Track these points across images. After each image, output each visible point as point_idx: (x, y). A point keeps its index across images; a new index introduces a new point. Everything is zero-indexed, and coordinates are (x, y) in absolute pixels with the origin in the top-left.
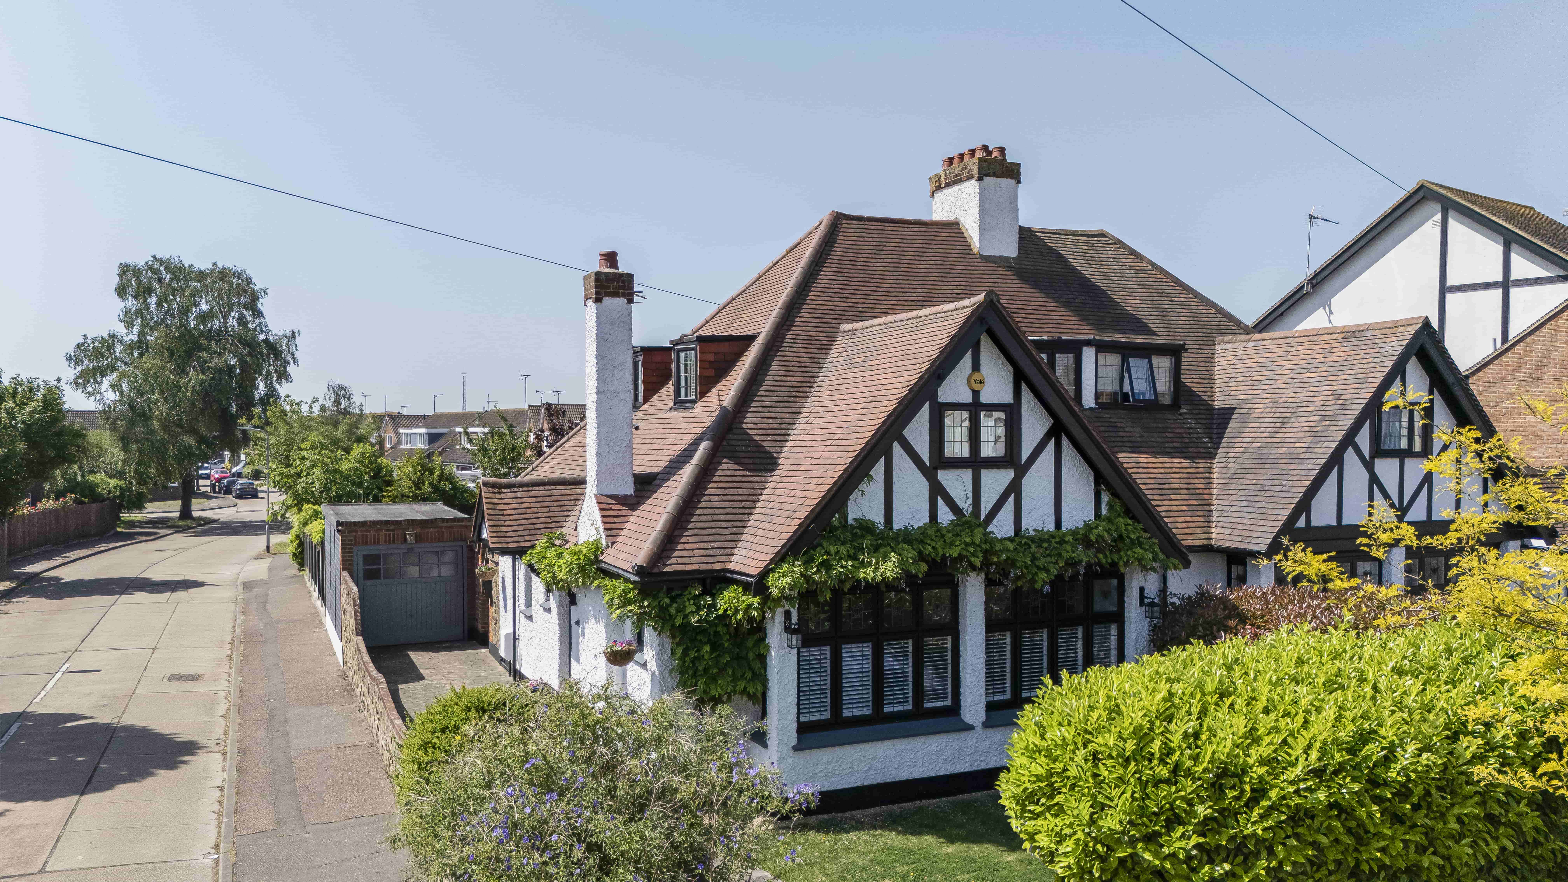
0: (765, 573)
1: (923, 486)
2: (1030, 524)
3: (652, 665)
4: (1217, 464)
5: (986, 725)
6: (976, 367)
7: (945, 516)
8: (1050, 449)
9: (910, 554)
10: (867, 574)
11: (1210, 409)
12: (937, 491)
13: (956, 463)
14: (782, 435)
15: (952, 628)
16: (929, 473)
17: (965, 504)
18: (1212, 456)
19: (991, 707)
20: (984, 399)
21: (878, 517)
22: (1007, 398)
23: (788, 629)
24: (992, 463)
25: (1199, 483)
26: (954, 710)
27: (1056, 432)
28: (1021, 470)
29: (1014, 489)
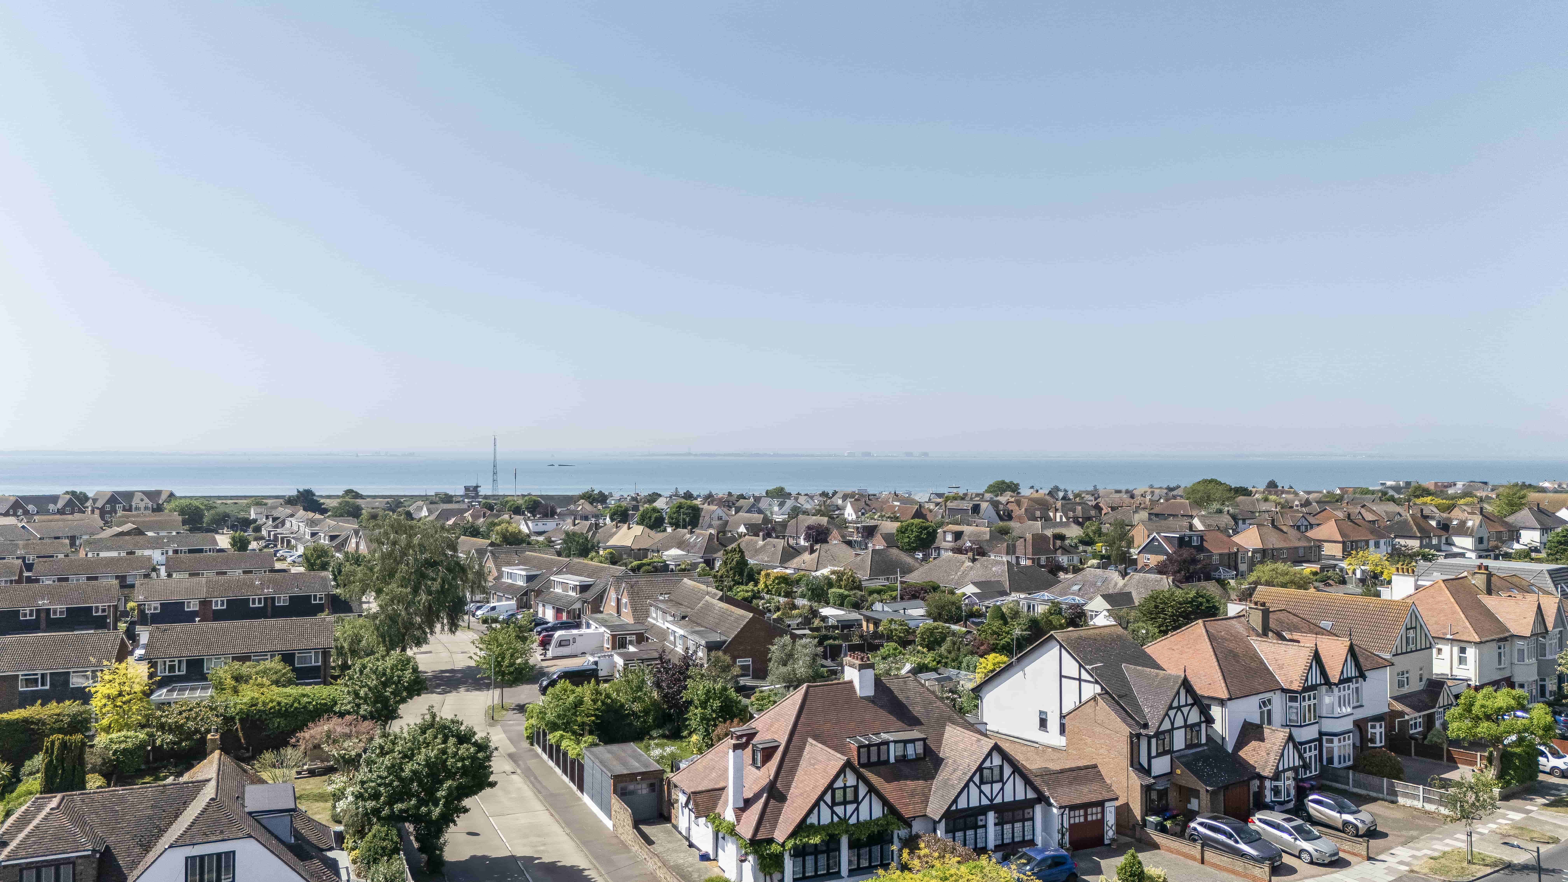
0: (784, 842)
1: (829, 811)
2: (861, 819)
3: (752, 862)
4: (935, 781)
5: (849, 876)
6: (845, 776)
7: (836, 819)
8: (868, 796)
9: (824, 834)
10: (812, 841)
11: (938, 756)
12: (833, 812)
13: (839, 804)
14: (788, 786)
15: (838, 849)
16: (831, 808)
17: (842, 816)
18: (933, 778)
19: (850, 871)
20: (848, 785)
21: (816, 823)
22: (855, 784)
23: (791, 856)
24: (851, 802)
25: (926, 790)
26: (839, 872)
27: (869, 792)
28: (859, 804)
29: (857, 809)
